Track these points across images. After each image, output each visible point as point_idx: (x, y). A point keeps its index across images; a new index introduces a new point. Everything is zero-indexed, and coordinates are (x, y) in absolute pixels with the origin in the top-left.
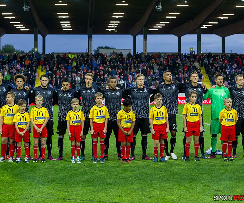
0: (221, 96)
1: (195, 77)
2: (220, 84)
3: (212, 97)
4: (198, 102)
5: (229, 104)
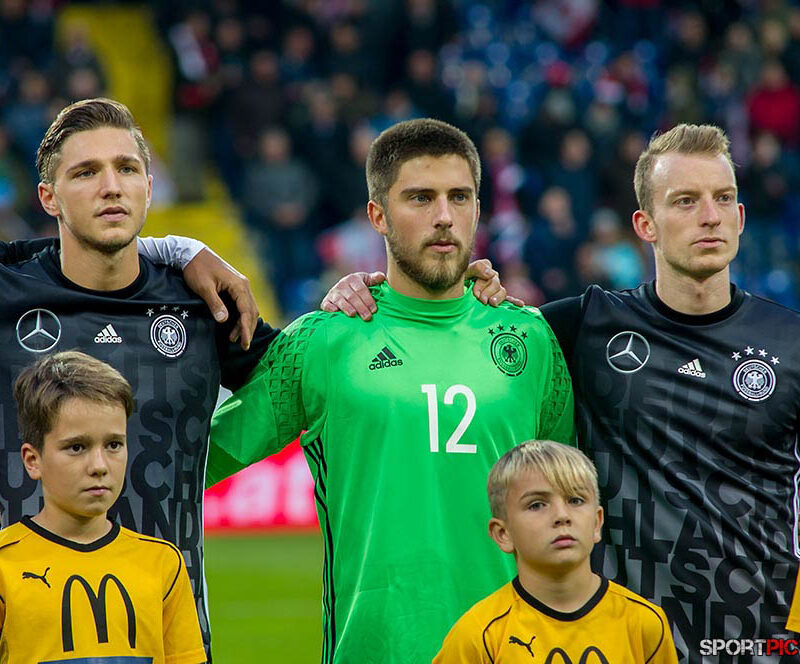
0: (447, 427)
1: (112, 180)
2: (431, 265)
3: (328, 427)
4: (150, 497)
5: (556, 519)
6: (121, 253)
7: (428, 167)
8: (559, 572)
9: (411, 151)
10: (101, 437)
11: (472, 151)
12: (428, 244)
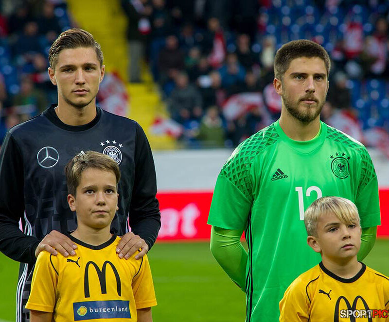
5: (344, 236)
6: (85, 108)
7: (304, 62)
8: (343, 262)
9: (297, 54)
10: (102, 187)
11: (327, 56)
12: (302, 100)
